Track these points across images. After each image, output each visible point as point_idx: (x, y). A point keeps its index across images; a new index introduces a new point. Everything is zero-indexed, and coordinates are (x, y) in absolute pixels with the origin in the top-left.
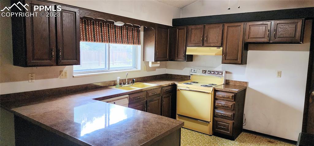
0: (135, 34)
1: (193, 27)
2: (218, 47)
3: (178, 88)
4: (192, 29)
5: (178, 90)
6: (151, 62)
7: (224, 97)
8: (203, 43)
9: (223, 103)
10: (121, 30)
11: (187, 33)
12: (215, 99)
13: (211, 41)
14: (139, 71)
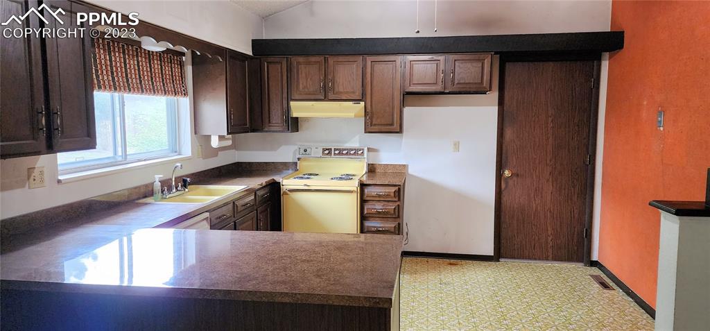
0: (177, 70)
1: (301, 59)
2: (357, 101)
3: (284, 189)
4: (299, 63)
5: (285, 193)
6: (217, 137)
7: (380, 196)
8: (326, 93)
9: (379, 207)
10: (150, 62)
11: (289, 70)
12: (363, 201)
13: (341, 90)
14: (188, 159)
